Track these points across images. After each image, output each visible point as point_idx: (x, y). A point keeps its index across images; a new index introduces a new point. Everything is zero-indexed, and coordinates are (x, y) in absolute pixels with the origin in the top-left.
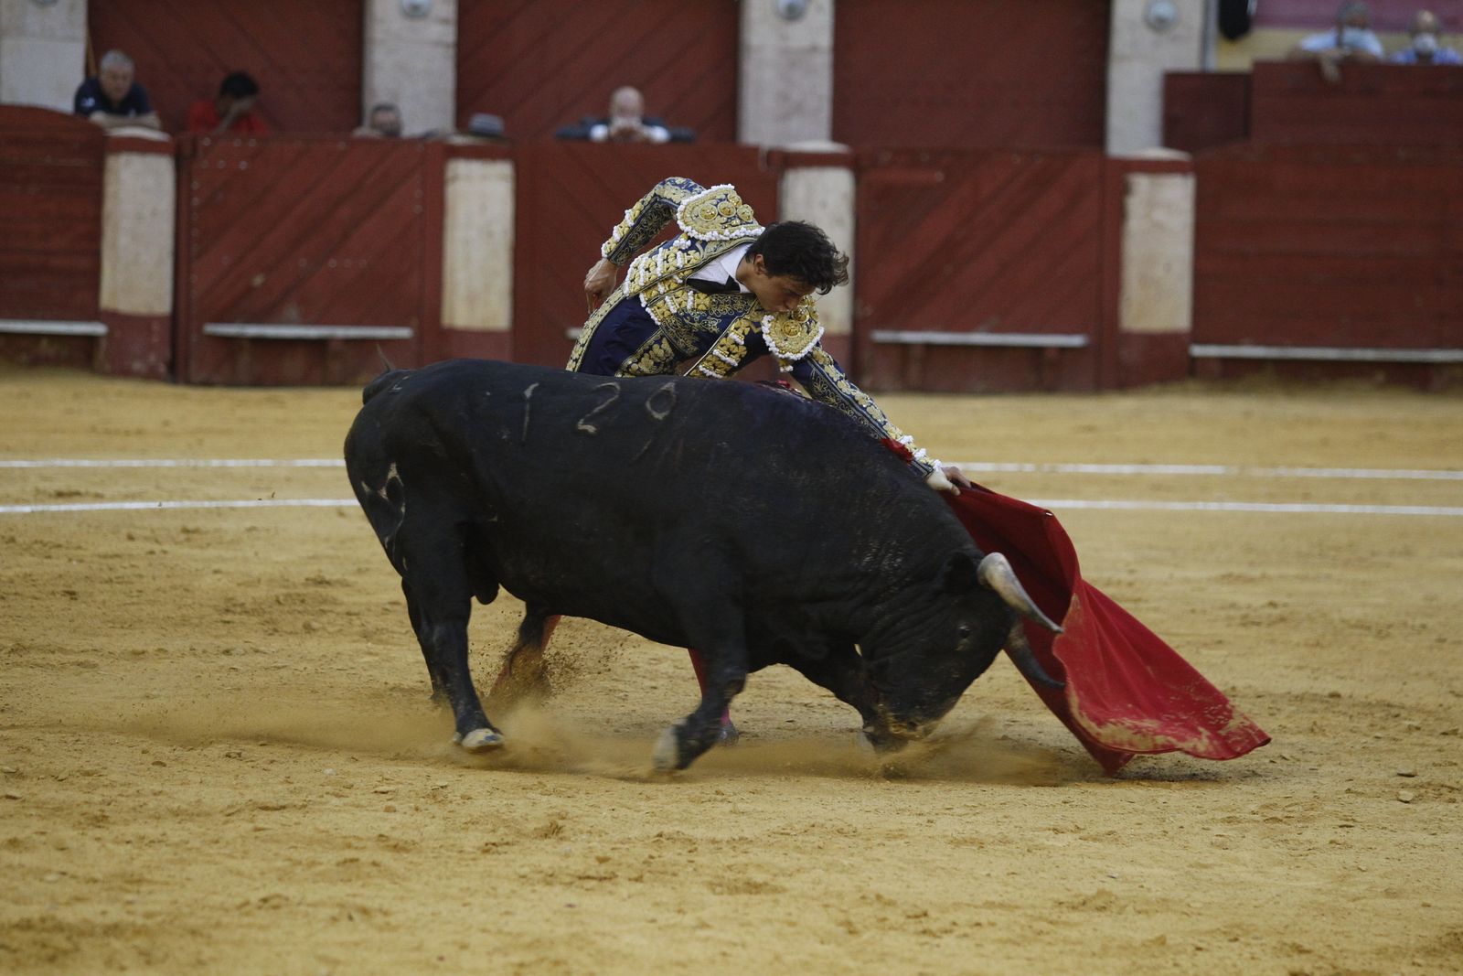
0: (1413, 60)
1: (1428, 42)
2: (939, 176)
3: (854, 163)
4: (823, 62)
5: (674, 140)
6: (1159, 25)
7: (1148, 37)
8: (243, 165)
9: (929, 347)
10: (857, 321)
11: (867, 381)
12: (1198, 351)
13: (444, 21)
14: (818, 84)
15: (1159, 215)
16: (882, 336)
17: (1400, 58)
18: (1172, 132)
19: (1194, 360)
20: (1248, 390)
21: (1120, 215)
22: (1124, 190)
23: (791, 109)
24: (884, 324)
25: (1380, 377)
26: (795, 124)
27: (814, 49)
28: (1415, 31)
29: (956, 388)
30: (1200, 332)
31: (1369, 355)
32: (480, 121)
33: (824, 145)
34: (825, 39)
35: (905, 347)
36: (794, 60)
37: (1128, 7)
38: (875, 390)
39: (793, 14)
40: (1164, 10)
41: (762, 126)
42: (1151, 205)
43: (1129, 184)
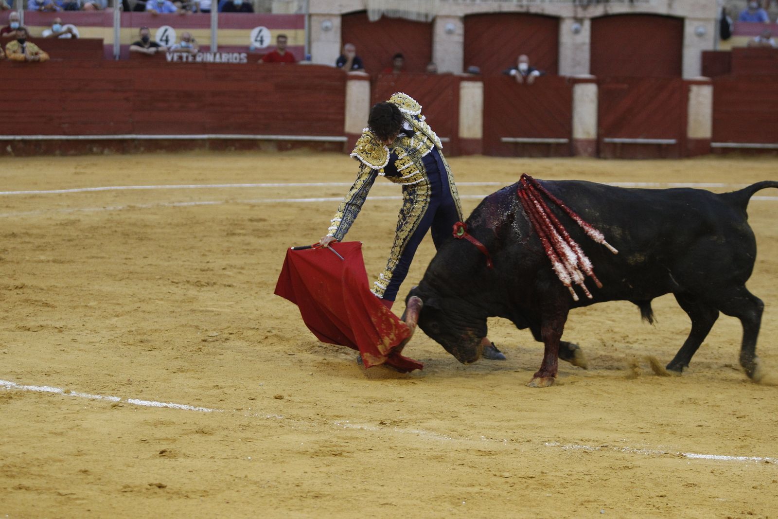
2: (626, 86)
3: (598, 82)
4: (586, 49)
6: (700, 35)
7: (696, 39)
8: (393, 84)
9: (623, 144)
10: (600, 136)
11: (602, 155)
12: (714, 145)
13: (459, 35)
14: (585, 55)
15: (700, 99)
16: (607, 140)
18: (705, 71)
19: (712, 147)
20: (730, 158)
21: (687, 99)
22: (688, 91)
23: (576, 64)
24: (607, 136)
25: (775, 153)
26: (578, 68)
27: (584, 44)
29: (633, 157)
31: (771, 146)
32: (472, 68)
33: (587, 75)
34: (587, 40)
35: (615, 144)
36: (577, 47)
37: (689, 29)
38: (605, 158)
39: (577, 32)
40: (701, 30)
41: (566, 70)
42: (697, 95)
43: (690, 88)
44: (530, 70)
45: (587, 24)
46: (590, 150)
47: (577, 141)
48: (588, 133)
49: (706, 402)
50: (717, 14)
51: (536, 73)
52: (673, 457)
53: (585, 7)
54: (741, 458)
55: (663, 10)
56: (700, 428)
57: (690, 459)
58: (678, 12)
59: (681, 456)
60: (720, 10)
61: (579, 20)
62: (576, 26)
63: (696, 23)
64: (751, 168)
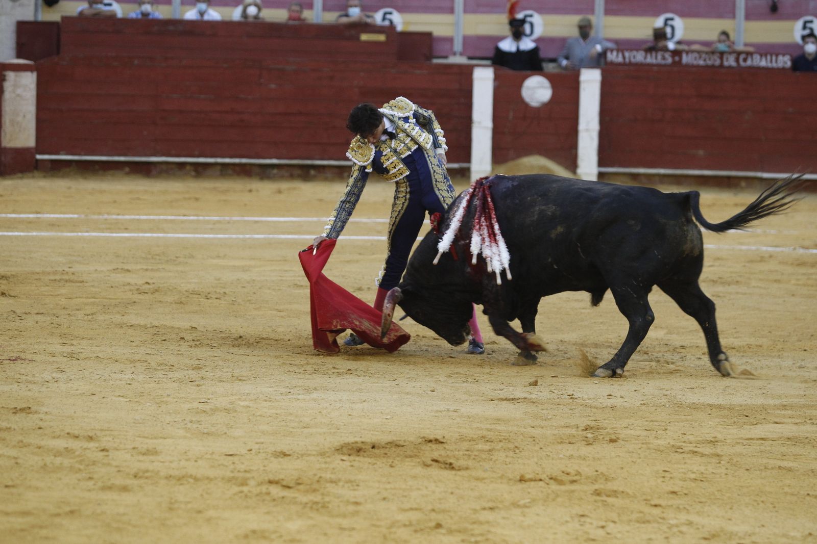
0: (140, 16)
1: (147, 8)
7: (9, 4)
12: (39, 157)
15: (19, 91)
17: (133, 15)
19: (37, 161)
20: (63, 177)
21: (2, 91)
22: (3, 79)
25: (127, 169)
28: (141, 3)
30: (39, 149)
31: (122, 159)
42: (16, 86)
43: (5, 76)
64: (102, 192)
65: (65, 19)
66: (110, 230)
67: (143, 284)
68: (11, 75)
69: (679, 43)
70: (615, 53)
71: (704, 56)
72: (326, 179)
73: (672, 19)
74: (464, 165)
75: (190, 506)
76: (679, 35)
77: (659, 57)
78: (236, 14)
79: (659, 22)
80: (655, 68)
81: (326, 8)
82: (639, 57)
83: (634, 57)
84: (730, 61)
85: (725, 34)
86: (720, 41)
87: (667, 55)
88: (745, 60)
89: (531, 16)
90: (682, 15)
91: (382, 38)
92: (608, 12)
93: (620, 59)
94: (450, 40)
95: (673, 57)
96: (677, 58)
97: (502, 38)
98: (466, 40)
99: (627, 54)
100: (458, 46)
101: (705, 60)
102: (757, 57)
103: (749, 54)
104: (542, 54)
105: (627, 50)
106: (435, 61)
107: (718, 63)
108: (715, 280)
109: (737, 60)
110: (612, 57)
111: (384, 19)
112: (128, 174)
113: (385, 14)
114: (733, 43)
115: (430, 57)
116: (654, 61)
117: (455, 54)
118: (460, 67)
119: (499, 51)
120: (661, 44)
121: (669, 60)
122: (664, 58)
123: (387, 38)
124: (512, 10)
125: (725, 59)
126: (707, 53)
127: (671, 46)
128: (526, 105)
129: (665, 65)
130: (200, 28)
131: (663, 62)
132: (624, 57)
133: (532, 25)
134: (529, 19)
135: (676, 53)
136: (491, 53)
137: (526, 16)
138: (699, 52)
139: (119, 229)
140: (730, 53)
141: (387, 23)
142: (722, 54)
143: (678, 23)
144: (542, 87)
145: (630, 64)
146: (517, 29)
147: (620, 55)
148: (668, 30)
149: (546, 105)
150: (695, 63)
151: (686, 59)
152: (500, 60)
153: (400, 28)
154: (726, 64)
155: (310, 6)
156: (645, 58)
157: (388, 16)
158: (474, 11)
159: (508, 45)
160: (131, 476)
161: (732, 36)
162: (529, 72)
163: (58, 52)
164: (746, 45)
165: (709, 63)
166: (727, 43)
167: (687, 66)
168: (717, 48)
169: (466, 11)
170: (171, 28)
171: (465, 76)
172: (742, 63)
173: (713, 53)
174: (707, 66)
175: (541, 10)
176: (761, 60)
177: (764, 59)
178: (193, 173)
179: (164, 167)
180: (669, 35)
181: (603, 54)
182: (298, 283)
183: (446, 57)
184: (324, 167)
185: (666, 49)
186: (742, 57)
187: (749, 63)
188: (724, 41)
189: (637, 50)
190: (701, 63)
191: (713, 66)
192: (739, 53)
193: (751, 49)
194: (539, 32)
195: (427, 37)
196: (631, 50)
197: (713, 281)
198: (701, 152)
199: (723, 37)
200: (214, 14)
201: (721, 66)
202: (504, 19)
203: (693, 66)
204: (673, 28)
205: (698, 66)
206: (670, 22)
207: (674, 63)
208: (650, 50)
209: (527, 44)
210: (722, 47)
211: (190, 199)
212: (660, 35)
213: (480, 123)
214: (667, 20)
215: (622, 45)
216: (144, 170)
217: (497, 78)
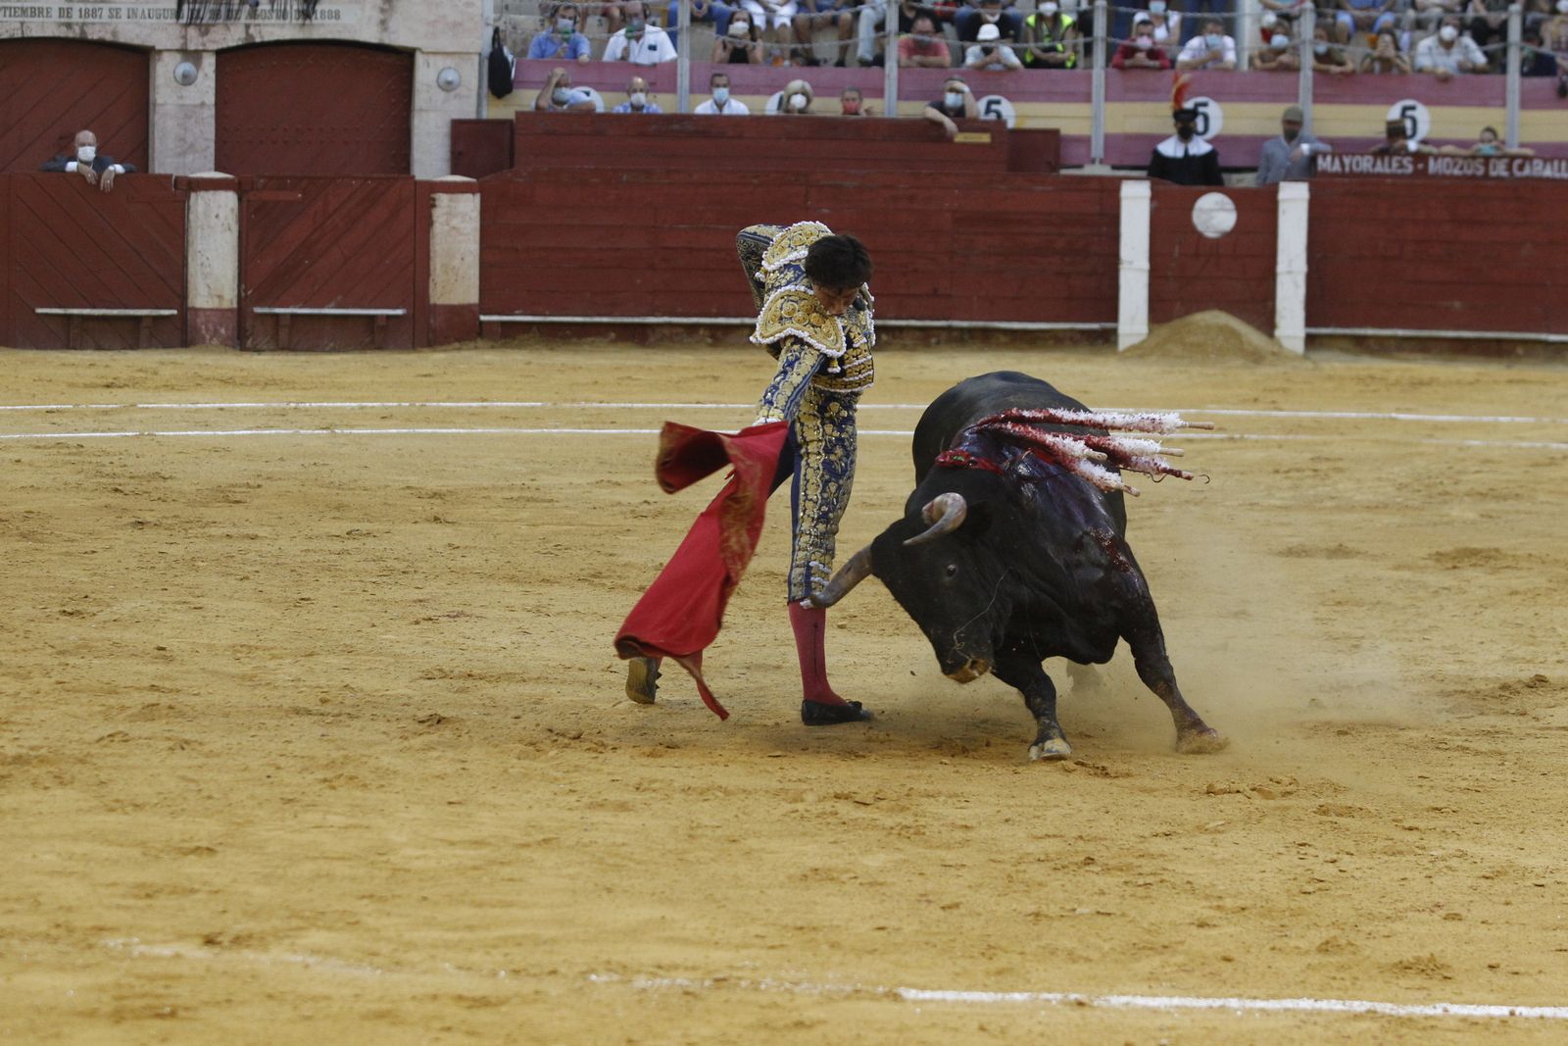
0: (629, 111)
1: (640, 98)
2: (299, 196)
3: (239, 188)
4: (210, 113)
5: (128, 172)
6: (448, 87)
7: (442, 95)
9: (293, 316)
10: (241, 300)
11: (249, 343)
12: (483, 318)
15: (455, 222)
16: (258, 310)
17: (620, 109)
18: (459, 161)
19: (481, 323)
20: (520, 347)
21: (429, 223)
22: (431, 205)
23: (186, 148)
24: (261, 301)
25: (613, 335)
26: (189, 158)
27: (203, 104)
28: (630, 91)
29: (313, 347)
30: (485, 306)
31: (605, 319)
33: (211, 174)
34: (210, 99)
35: (277, 315)
36: (188, 112)
37: (425, 74)
38: (257, 350)
39: (187, 80)
40: (451, 76)
41: (166, 160)
42: (450, 214)
43: (434, 200)
44: (99, 164)
45: (209, 63)
46: (223, 331)
47: (196, 310)
48: (220, 297)
49: (852, 875)
50: (483, 43)
51: (119, 168)
52: (874, 998)
53: (205, 30)
54: (1017, 996)
55: (369, 34)
56: (882, 933)
57: (916, 1002)
58: (399, 38)
59: (896, 997)
60: (490, 32)
61: (193, 56)
62: (187, 67)
63: (439, 62)
64: (576, 369)
65: (519, 114)
66: (590, 424)
67: (641, 504)
68: (442, 199)
69: (1424, 142)
70: (1329, 158)
71: (1460, 162)
72: (904, 348)
73: (1413, 108)
74: (1109, 325)
75: (719, 832)
76: (1423, 131)
77: (1395, 165)
78: (770, 106)
79: (1394, 113)
80: (1389, 181)
81: (902, 96)
82: (1365, 164)
83: (1358, 164)
84: (1499, 170)
85: (1489, 130)
86: (1482, 141)
87: (1406, 161)
88: (1521, 168)
89: (1205, 105)
90: (1428, 102)
91: (985, 138)
92: (1318, 98)
93: (1337, 167)
94: (1085, 141)
95: (1415, 163)
96: (1420, 166)
97: (1163, 138)
98: (1110, 140)
99: (1347, 160)
100: (1097, 149)
101: (1462, 168)
102: (1538, 163)
103: (1526, 158)
104: (1222, 161)
105: (1347, 154)
106: (1064, 172)
107: (1481, 172)
108: (1484, 492)
109: (1509, 168)
110: (1324, 164)
111: (988, 111)
112: (614, 342)
113: (990, 103)
114: (1503, 143)
115: (1055, 166)
116: (1387, 171)
117: (1093, 161)
118: (1100, 179)
119: (1158, 157)
120: (1400, 142)
121: (1410, 169)
122: (1401, 166)
123: (993, 138)
124: (1179, 97)
125: (1491, 166)
126: (1465, 158)
127: (1412, 145)
128: (1199, 236)
129: (1403, 176)
130: (718, 127)
131: (1400, 171)
132: (1342, 164)
133: (1206, 118)
134: (1201, 109)
135: (1419, 157)
136: (1147, 161)
137: (1197, 105)
138: (1453, 156)
139: (603, 423)
140: (1500, 157)
141: (992, 116)
142: (1487, 159)
143: (1422, 113)
144: (1223, 209)
145: (1352, 174)
146: (1186, 124)
147: (1337, 161)
148: (1408, 124)
149: (1227, 236)
150: (1448, 172)
151: (1433, 167)
152: (1160, 170)
153: (1011, 124)
154: (1493, 173)
155: (879, 92)
156: (1374, 165)
157: (994, 107)
158: (1121, 99)
159: (1171, 148)
160: (630, 788)
161: (1501, 135)
162: (1203, 188)
163: (512, 165)
164: (1522, 145)
165: (1469, 172)
166: (1494, 143)
167: (1435, 176)
168: (1479, 150)
169: (1107, 99)
170: (676, 127)
171: (1108, 192)
172: (1517, 173)
173: (1474, 157)
174: (1465, 177)
175: (1219, 96)
176: (1544, 167)
177: (1548, 166)
178: (709, 340)
179: (666, 331)
180: (1409, 132)
181: (1313, 159)
182: (868, 501)
183: (1080, 166)
184: (901, 329)
185: (1404, 151)
186: (1517, 162)
187: (1527, 172)
188: (1490, 141)
189: (1362, 155)
190: (1457, 172)
191: (1473, 177)
192: (1513, 158)
193: (1528, 152)
194: (1216, 127)
195: (1051, 138)
196: (1354, 154)
197: (1482, 494)
198: (1457, 304)
199: (1488, 135)
200: (738, 107)
201: (1486, 176)
202: (1166, 109)
203: (1444, 177)
204: (1414, 121)
205: (1452, 177)
206: (1409, 113)
207: (1416, 173)
208: (1382, 153)
209: (1200, 147)
210: (1487, 149)
211: (705, 377)
212: (1396, 131)
213: (1131, 263)
214: (1405, 109)
215: (1342, 147)
216: (638, 336)
217: (1155, 197)
